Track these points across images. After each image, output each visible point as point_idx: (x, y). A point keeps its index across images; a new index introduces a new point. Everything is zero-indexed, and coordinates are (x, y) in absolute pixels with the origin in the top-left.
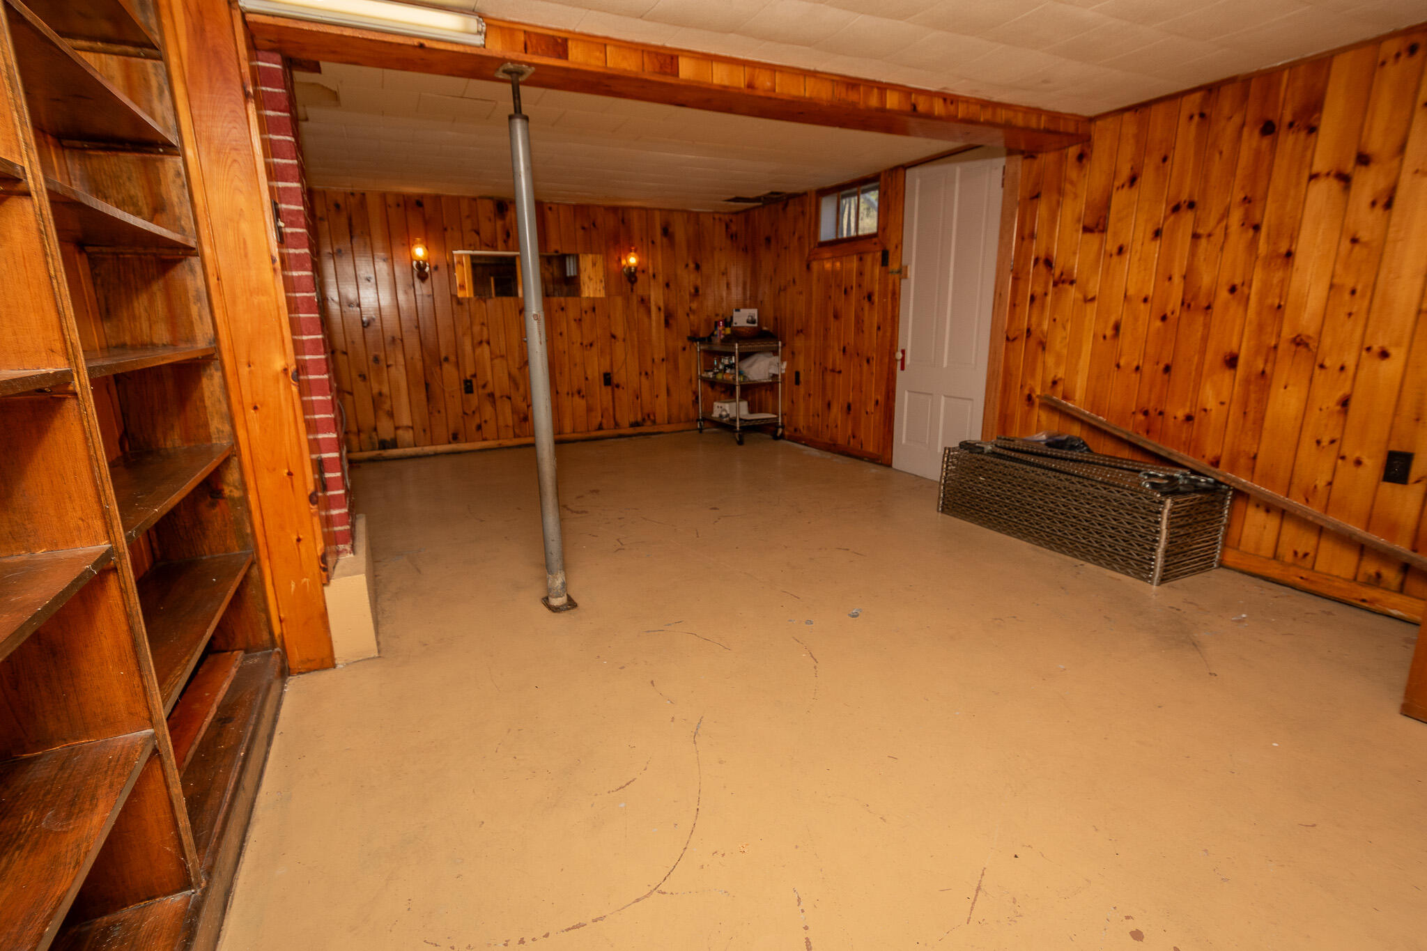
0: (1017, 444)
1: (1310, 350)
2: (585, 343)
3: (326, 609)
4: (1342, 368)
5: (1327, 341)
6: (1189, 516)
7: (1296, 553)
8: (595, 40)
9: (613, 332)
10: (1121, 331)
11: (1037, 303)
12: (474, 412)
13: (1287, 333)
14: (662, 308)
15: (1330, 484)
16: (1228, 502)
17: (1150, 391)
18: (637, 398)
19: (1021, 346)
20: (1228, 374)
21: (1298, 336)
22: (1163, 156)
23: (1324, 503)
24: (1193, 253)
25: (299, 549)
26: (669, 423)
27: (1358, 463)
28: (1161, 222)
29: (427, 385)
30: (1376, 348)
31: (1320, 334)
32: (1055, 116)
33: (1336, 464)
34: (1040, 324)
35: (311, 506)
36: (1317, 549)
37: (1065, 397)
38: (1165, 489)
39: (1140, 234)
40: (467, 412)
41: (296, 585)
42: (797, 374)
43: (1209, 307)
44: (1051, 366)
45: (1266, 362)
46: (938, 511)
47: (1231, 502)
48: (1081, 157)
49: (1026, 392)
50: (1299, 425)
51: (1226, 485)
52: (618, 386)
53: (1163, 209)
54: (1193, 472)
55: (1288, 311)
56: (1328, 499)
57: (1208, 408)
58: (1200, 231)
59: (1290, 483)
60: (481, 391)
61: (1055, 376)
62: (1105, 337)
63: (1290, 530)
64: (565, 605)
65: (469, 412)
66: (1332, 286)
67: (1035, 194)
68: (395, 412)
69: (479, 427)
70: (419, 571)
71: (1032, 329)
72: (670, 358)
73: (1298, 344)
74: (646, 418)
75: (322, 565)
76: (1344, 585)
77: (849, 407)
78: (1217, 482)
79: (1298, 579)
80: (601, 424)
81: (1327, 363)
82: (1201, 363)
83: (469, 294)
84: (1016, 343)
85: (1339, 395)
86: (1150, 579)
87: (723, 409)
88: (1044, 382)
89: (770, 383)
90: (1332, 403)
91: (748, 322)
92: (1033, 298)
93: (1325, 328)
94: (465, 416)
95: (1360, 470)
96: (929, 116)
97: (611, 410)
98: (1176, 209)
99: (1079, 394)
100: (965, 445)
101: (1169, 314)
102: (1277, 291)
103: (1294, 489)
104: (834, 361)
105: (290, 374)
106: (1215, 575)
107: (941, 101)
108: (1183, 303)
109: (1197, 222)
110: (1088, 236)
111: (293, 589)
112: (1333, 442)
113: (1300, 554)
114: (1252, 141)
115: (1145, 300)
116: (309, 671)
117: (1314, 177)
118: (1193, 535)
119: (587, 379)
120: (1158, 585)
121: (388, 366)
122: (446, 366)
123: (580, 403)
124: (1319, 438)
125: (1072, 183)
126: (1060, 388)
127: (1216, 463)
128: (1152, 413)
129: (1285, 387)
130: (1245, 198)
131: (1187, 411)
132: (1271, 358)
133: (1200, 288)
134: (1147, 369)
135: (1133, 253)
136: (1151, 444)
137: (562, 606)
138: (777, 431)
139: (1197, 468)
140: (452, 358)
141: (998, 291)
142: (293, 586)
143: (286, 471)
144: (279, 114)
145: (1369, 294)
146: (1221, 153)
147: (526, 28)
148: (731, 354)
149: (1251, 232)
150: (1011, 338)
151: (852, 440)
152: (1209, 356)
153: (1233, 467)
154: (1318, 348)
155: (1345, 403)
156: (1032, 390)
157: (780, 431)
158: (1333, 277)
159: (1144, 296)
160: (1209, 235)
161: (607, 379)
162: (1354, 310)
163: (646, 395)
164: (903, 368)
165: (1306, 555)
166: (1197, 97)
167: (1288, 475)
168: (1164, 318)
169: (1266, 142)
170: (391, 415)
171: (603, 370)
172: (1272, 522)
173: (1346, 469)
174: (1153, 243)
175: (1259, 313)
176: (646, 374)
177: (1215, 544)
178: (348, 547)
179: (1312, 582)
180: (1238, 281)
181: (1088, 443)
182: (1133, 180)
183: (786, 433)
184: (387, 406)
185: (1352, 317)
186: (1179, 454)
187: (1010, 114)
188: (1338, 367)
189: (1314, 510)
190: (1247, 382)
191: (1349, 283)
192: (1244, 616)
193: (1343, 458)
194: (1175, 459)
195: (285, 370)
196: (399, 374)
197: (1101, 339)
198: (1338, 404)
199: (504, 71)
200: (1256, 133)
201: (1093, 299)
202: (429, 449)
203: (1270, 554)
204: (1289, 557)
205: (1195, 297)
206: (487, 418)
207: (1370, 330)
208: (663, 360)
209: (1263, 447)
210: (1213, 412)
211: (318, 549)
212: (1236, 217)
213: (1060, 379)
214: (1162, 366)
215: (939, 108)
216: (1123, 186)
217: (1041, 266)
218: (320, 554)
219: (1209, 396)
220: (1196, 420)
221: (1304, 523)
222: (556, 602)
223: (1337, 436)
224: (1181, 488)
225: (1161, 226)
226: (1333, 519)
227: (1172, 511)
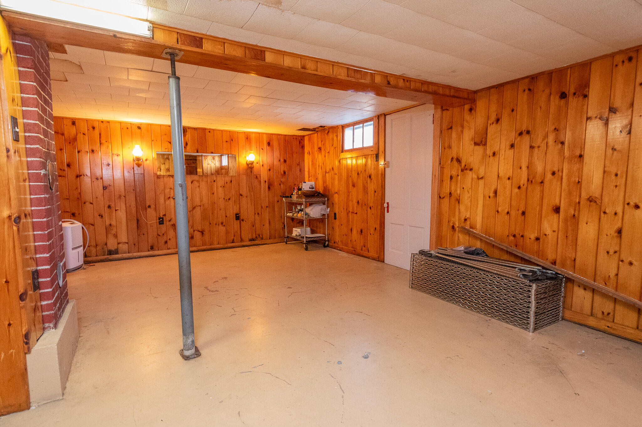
0: (449, 252)
1: (597, 204)
2: (226, 199)
3: (26, 369)
4: (616, 214)
5: (606, 200)
6: (545, 293)
7: (603, 313)
8: (219, 40)
9: (241, 193)
10: (498, 194)
11: (454, 179)
12: (163, 234)
13: (584, 195)
14: (267, 182)
15: (617, 275)
16: (564, 284)
17: (516, 224)
18: (253, 226)
19: (446, 200)
20: (556, 216)
21: (590, 197)
22: (512, 109)
23: (615, 284)
24: (531, 156)
25: (9, 331)
26: (270, 239)
27: (631, 264)
28: (514, 140)
29: (138, 220)
30: (632, 204)
31: (602, 196)
32: (457, 90)
33: (619, 265)
34: (456, 190)
35: (20, 302)
36: (614, 311)
37: (471, 227)
38: (531, 278)
39: (503, 146)
40: (160, 234)
41: (5, 355)
42: (335, 214)
43: (542, 182)
44: (464, 211)
45: (575, 210)
46: (410, 288)
47: (565, 284)
48: (471, 110)
49: (452, 225)
50: (596, 243)
51: (562, 275)
52: (243, 220)
53: (513, 135)
54: (544, 268)
55: (584, 184)
56: (617, 283)
57: (547, 234)
58: (533, 145)
59: (595, 275)
60: (168, 223)
61: (466, 217)
62: (489, 197)
63: (598, 299)
64: (193, 354)
65: (161, 235)
66: (604, 172)
67: (449, 127)
68: (118, 235)
69: (166, 242)
70: (108, 333)
71: (453, 192)
72: (271, 206)
73: (591, 201)
74: (258, 236)
75: (25, 341)
76: (632, 331)
77: (361, 231)
78: (557, 273)
79: (606, 327)
80: (233, 240)
81: (607, 211)
82: (541, 210)
83: (163, 173)
84: (444, 199)
85: (616, 227)
86: (528, 328)
87: (296, 232)
88: (459, 219)
89: (322, 218)
90: (612, 231)
91: (310, 188)
92: (451, 178)
93: (604, 193)
94: (158, 236)
95: (632, 268)
96: (396, 87)
97: (239, 232)
98: (521, 134)
99: (479, 226)
100: (422, 253)
101: (522, 185)
102: (577, 174)
103: (598, 278)
104: (353, 208)
105: (13, 219)
106: (561, 325)
107: (402, 80)
108: (528, 180)
109: (531, 140)
110: (477, 147)
111: (2, 358)
112: (615, 252)
113: (606, 314)
114: (555, 101)
115: (509, 179)
116: (9, 413)
117: (588, 119)
118: (548, 303)
119: (226, 216)
120: (533, 332)
121: (116, 210)
122: (149, 210)
123: (222, 229)
124: (608, 250)
125: (467, 122)
126: (468, 222)
127: (554, 263)
128: (517, 236)
129: (587, 223)
130: (555, 129)
131: (536, 235)
132: (577, 208)
133: (536, 172)
134: (513, 213)
135: (500, 156)
136: (519, 253)
137: (191, 355)
138: (325, 243)
139: (546, 266)
140: (153, 206)
141: (434, 174)
142: (3, 355)
143: (5, 280)
144: (27, 69)
145: (625, 176)
146: (541, 107)
147: (178, 31)
148: (301, 204)
149: (560, 145)
150: (442, 197)
151: (363, 247)
152: (545, 208)
153: (563, 265)
154: (601, 203)
155: (619, 232)
156: (454, 223)
157: (327, 243)
158: (605, 167)
159: (508, 177)
160: (539, 147)
161: (238, 217)
162: (618, 184)
163: (257, 225)
164: (388, 212)
165: (609, 314)
166: (527, 81)
167: (594, 269)
168: (519, 188)
169: (563, 102)
170: (116, 236)
171: (235, 212)
172: (588, 295)
173: (624, 268)
174: (511, 150)
175: (569, 185)
176: (258, 214)
177: (559, 307)
178: (52, 325)
179: (614, 329)
180: (556, 169)
181: (485, 251)
182: (498, 121)
183: (330, 244)
184: (113, 232)
185: (618, 187)
186: (534, 258)
187: (436, 88)
188: (613, 213)
189: (610, 290)
190: (566, 220)
191: (614, 170)
192: (583, 351)
193: (622, 261)
194: (533, 261)
195: (10, 217)
196: (122, 214)
197: (488, 198)
198: (616, 232)
199: (166, 53)
200: (557, 97)
201: (482, 178)
202: (136, 254)
203: (589, 313)
204: (600, 315)
205: (534, 177)
206: (171, 237)
207: (627, 194)
208: (267, 207)
209: (579, 254)
210: (550, 236)
211: (23, 330)
212: (551, 139)
213: (468, 218)
214: (520, 212)
215: (401, 83)
216: (493, 123)
217: (455, 161)
218: (24, 333)
219: (547, 228)
220: (541, 240)
221: (605, 295)
222: (187, 353)
223: (617, 249)
224: (540, 278)
225: (513, 142)
226: (622, 295)
227: (536, 291)
